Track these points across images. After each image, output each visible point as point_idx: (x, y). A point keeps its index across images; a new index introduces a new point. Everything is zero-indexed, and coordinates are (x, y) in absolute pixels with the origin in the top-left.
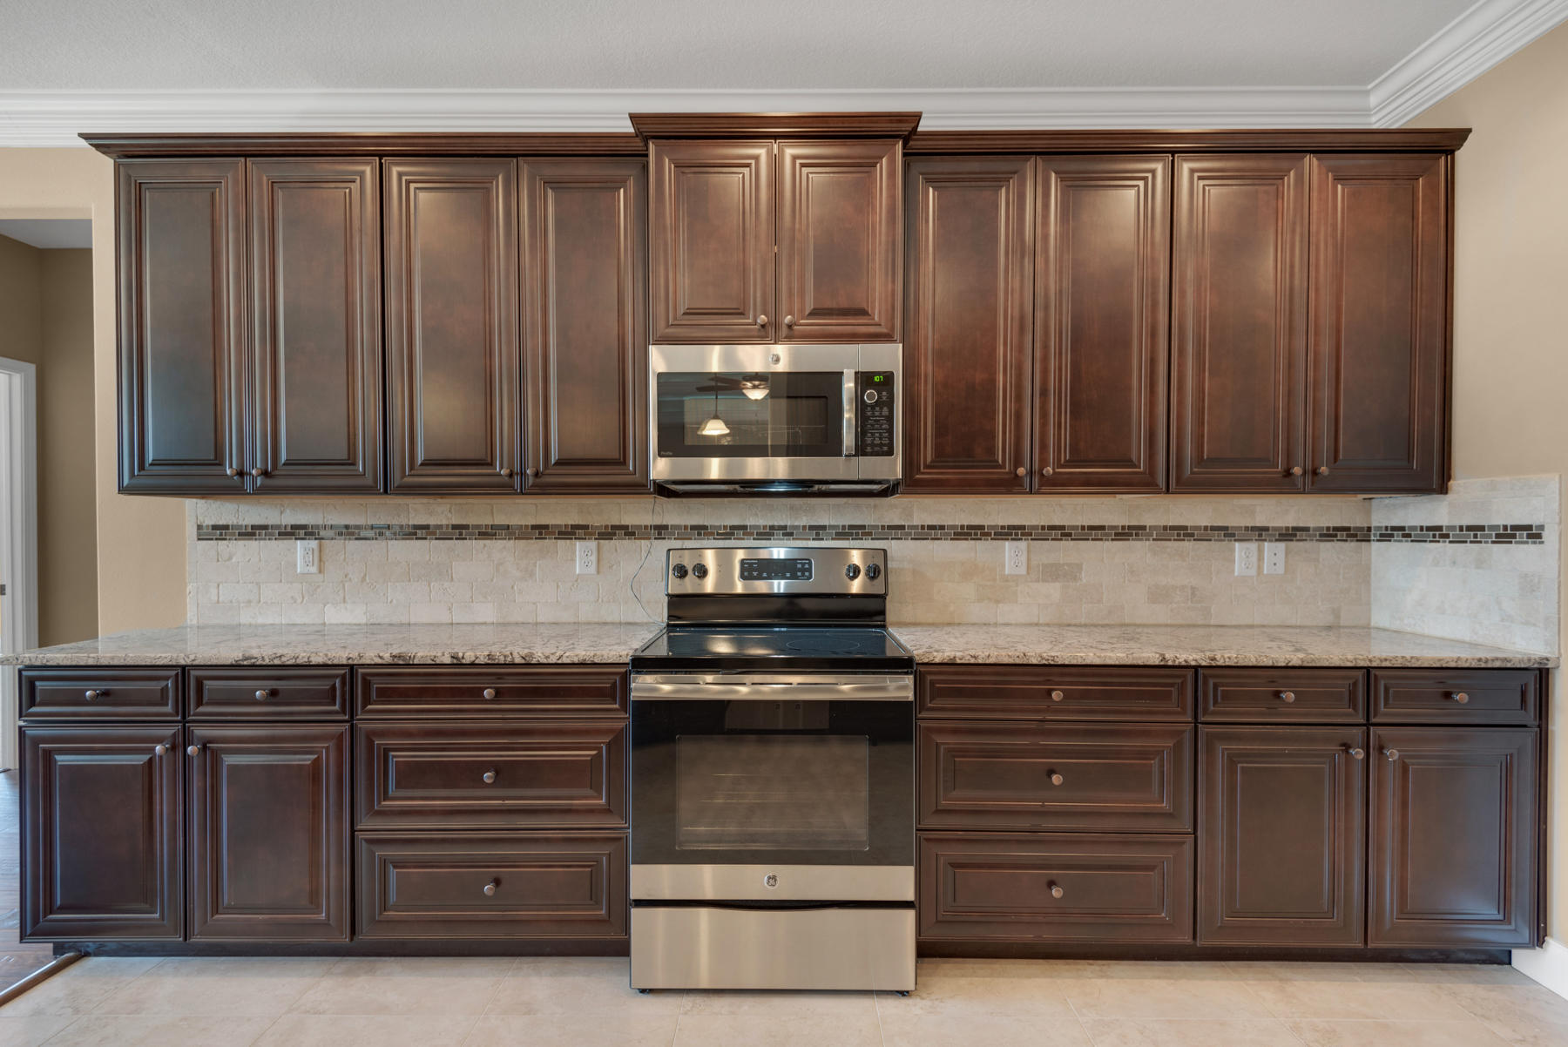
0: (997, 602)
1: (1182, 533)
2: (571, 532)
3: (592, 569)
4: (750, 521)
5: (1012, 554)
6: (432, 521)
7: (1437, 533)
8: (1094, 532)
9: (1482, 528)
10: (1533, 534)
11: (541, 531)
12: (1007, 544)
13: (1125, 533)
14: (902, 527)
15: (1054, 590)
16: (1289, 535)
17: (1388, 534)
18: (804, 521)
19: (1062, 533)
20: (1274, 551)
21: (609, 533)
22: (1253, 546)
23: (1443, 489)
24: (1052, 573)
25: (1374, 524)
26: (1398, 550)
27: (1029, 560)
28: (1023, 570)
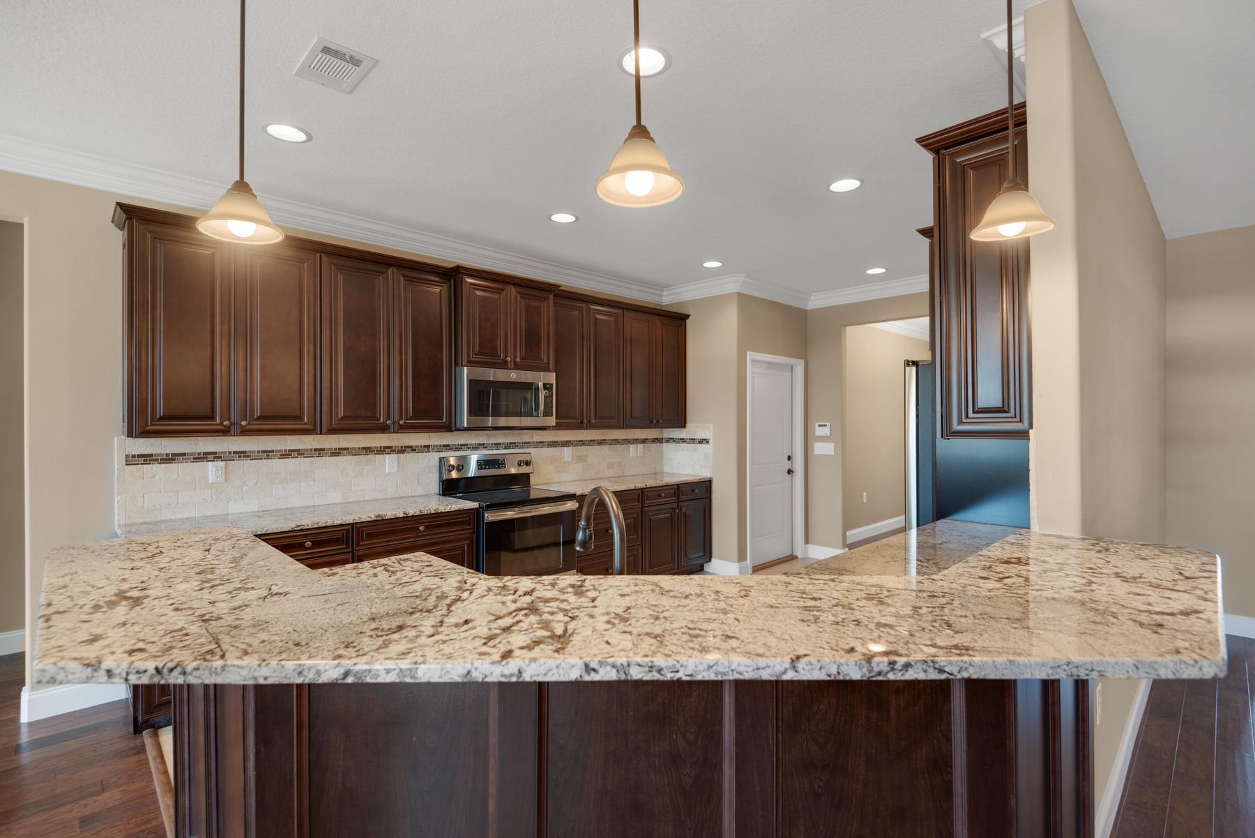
0: (562, 472)
1: (616, 442)
2: (382, 450)
3: (395, 470)
4: (469, 442)
5: (567, 452)
6: (301, 447)
7: (682, 440)
8: (591, 443)
9: (694, 439)
10: (706, 441)
11: (368, 450)
12: (565, 448)
13: (602, 442)
14: (529, 443)
15: (579, 466)
16: (644, 441)
17: (669, 440)
18: (492, 441)
19: (582, 443)
20: (640, 446)
21: (402, 450)
22: (635, 445)
23: (685, 427)
24: (581, 459)
25: (664, 437)
26: (672, 446)
27: (572, 454)
28: (570, 459)
